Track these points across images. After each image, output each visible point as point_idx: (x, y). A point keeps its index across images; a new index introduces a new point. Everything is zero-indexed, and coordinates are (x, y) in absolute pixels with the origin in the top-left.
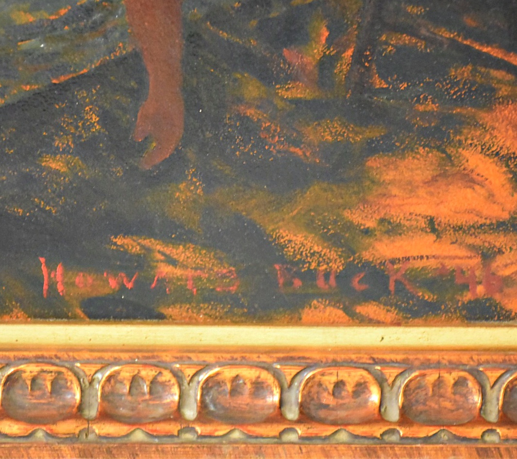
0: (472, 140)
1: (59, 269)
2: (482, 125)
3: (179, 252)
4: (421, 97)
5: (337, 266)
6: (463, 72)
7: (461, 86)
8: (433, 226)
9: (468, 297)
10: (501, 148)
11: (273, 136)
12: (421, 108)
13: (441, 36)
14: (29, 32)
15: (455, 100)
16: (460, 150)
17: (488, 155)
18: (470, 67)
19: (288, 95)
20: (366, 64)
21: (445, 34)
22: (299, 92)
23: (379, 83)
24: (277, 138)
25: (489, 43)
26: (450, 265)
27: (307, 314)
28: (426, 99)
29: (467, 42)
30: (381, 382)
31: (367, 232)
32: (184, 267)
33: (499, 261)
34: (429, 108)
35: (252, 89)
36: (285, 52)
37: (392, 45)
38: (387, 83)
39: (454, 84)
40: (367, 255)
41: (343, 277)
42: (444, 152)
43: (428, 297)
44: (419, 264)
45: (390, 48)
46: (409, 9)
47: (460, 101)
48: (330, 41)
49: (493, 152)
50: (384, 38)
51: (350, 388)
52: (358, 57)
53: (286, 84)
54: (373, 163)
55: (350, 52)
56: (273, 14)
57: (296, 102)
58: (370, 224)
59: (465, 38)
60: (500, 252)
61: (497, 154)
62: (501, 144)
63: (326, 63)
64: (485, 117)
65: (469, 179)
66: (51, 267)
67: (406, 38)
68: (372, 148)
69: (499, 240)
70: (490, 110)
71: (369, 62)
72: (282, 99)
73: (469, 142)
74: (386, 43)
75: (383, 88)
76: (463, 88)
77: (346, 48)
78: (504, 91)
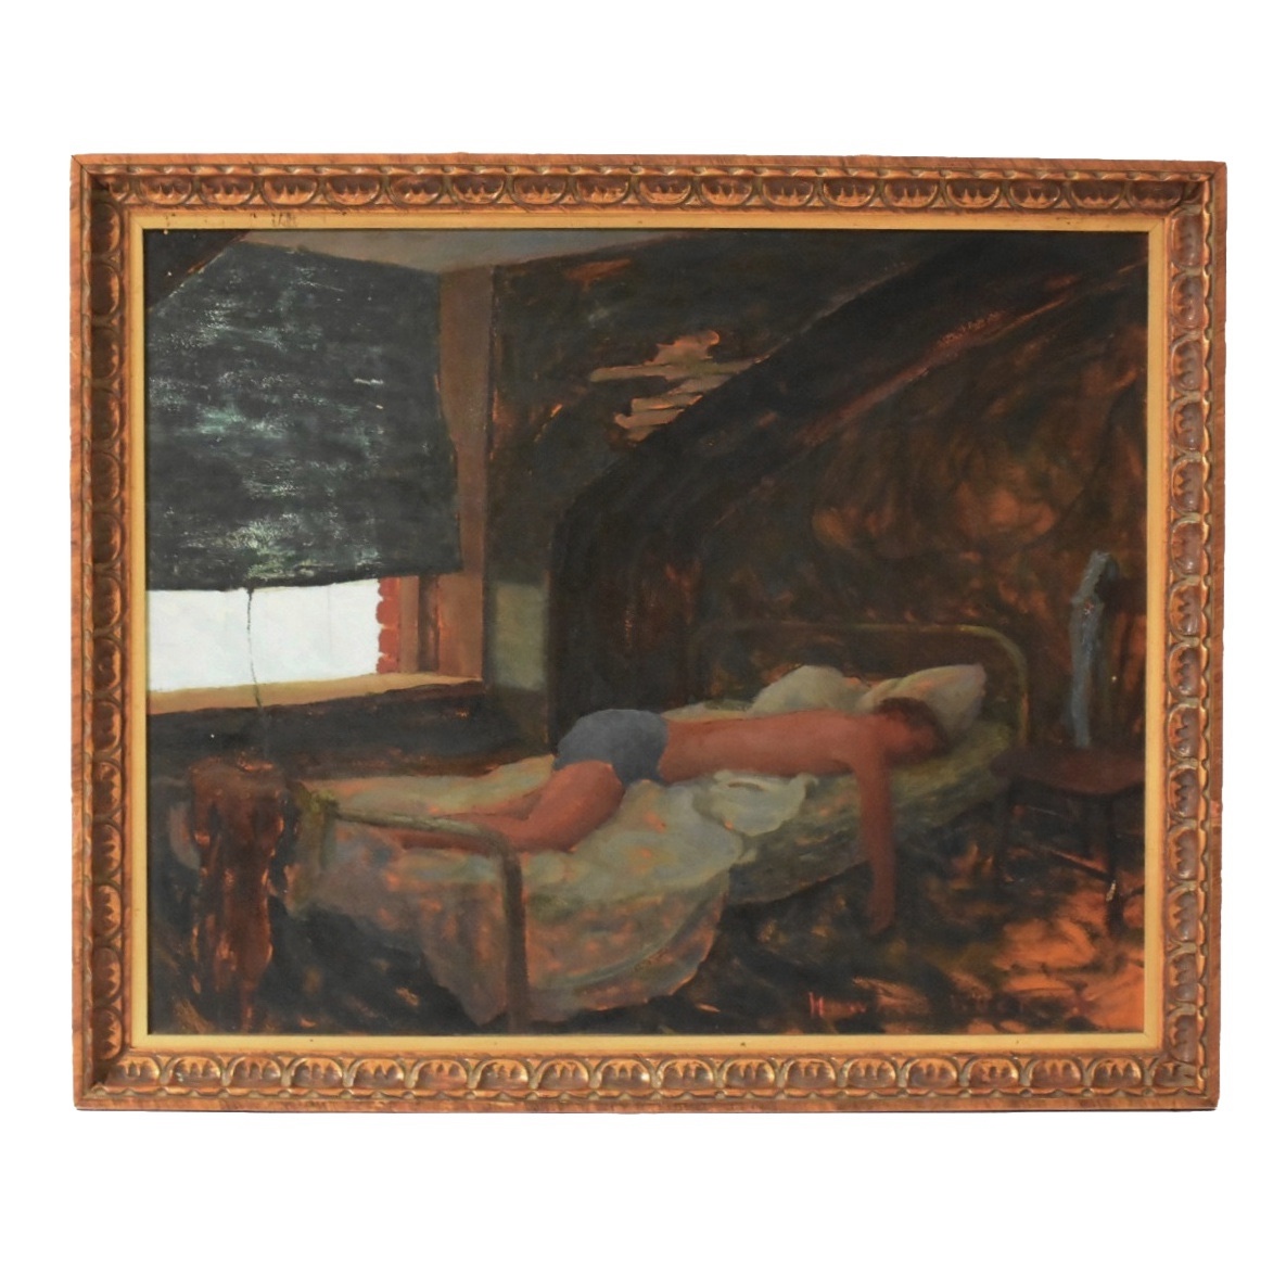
0: (1065, 913)
1: (821, 1002)
2: (1070, 904)
3: (894, 988)
4: (1033, 886)
5: (988, 996)
6: (1056, 871)
7: (1056, 880)
8: (1045, 969)
9: (1068, 1016)
10: (1082, 918)
11: (947, 913)
13: (1043, 850)
14: (806, 850)
15: (1053, 888)
17: (1075, 923)
18: (1060, 868)
19: (955, 886)
20: (1000, 867)
21: (1045, 848)
22: (959, 885)
23: (1009, 879)
24: (949, 914)
25: (1069, 852)
26: (1056, 994)
27: (971, 1027)
28: (1036, 888)
29: (1058, 853)
30: (1018, 1067)
31: (1006, 973)
32: (896, 997)
33: (1086, 992)
34: (1038, 894)
35: (934, 883)
36: (953, 860)
37: (1015, 855)
38: (1013, 878)
39: (1052, 878)
40: (1006, 989)
41: (992, 1002)
42: (1048, 921)
43: (1043, 1015)
44: (1037, 994)
45: (1014, 857)
46: (1024, 833)
47: (1055, 889)
48: (979, 852)
49: (1077, 921)
50: (1010, 851)
51: (999, 1071)
52: (996, 864)
53: (954, 880)
54: (1007, 928)
55: (990, 860)
56: (946, 837)
57: (960, 891)
58: (1007, 968)
59: (1057, 850)
60: (1086, 985)
61: (1080, 922)
62: (1082, 915)
63: (977, 867)
64: (1071, 899)
65: (1064, 938)
66: (816, 999)
67: (1023, 851)
68: (1007, 919)
69: (1084, 978)
70: (1074, 894)
71: (1002, 865)
72: (952, 889)
73: (1063, 914)
74: (1011, 854)
75: (1011, 882)
77: (988, 857)
78: (1081, 882)
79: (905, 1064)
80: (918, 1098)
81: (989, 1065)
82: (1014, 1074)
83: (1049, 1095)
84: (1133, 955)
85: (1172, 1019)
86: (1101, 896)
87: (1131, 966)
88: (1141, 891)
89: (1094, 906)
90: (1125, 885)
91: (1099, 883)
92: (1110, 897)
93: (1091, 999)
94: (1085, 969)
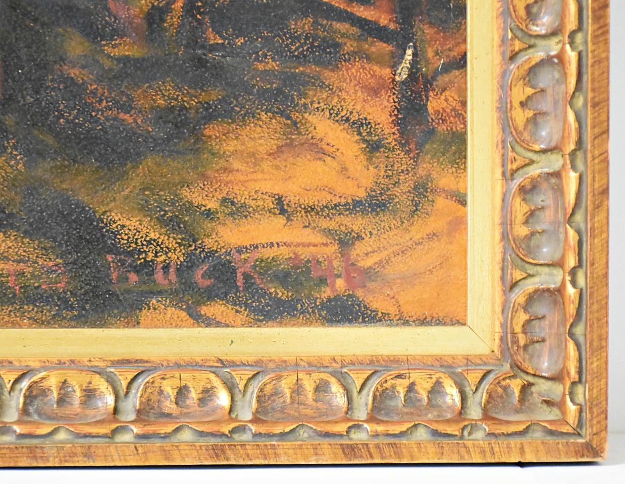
0: (319, 103)
2: (328, 86)
4: (260, 53)
5: (177, 256)
6: (304, 25)
7: (303, 41)
8: (281, 207)
9: (326, 293)
10: (351, 113)
11: (101, 101)
12: (261, 67)
15: (297, 57)
16: (306, 115)
17: (337, 121)
18: (311, 19)
19: (116, 52)
23: (214, 39)
24: (104, 103)
26: (305, 254)
27: (145, 315)
28: (265, 56)
30: (231, 388)
31: (209, 214)
32: (5, 259)
33: (359, 249)
34: (268, 67)
35: (76, 46)
36: (111, 3)
38: (222, 37)
39: (295, 39)
40: (209, 243)
42: (288, 118)
43: (282, 294)
44: (268, 253)
47: (301, 59)
49: (342, 117)
51: (194, 395)
53: (113, 39)
54: (211, 130)
55: (180, 3)
57: (125, 60)
58: (212, 205)
60: (359, 238)
61: (348, 120)
62: (350, 108)
63: (155, 17)
64: (330, 76)
65: (319, 150)
68: (210, 114)
69: (356, 223)
70: (336, 68)
71: (201, 14)
72: (109, 56)
73: (316, 106)
75: (218, 44)
76: (305, 43)
78: (349, 46)
79: (17, 381)
80: (35, 441)
81: (177, 383)
82: (223, 399)
83: (283, 436)
84: (445, 180)
85: (519, 296)
86: (386, 72)
87: (441, 202)
88: (461, 63)
89: (375, 92)
90: (430, 53)
91: (382, 48)
92: (403, 74)
93: (368, 262)
94: (355, 207)
